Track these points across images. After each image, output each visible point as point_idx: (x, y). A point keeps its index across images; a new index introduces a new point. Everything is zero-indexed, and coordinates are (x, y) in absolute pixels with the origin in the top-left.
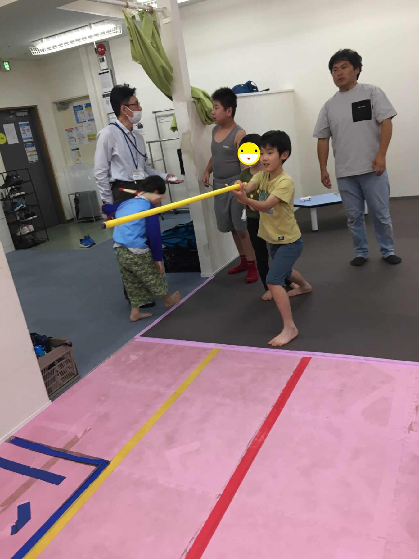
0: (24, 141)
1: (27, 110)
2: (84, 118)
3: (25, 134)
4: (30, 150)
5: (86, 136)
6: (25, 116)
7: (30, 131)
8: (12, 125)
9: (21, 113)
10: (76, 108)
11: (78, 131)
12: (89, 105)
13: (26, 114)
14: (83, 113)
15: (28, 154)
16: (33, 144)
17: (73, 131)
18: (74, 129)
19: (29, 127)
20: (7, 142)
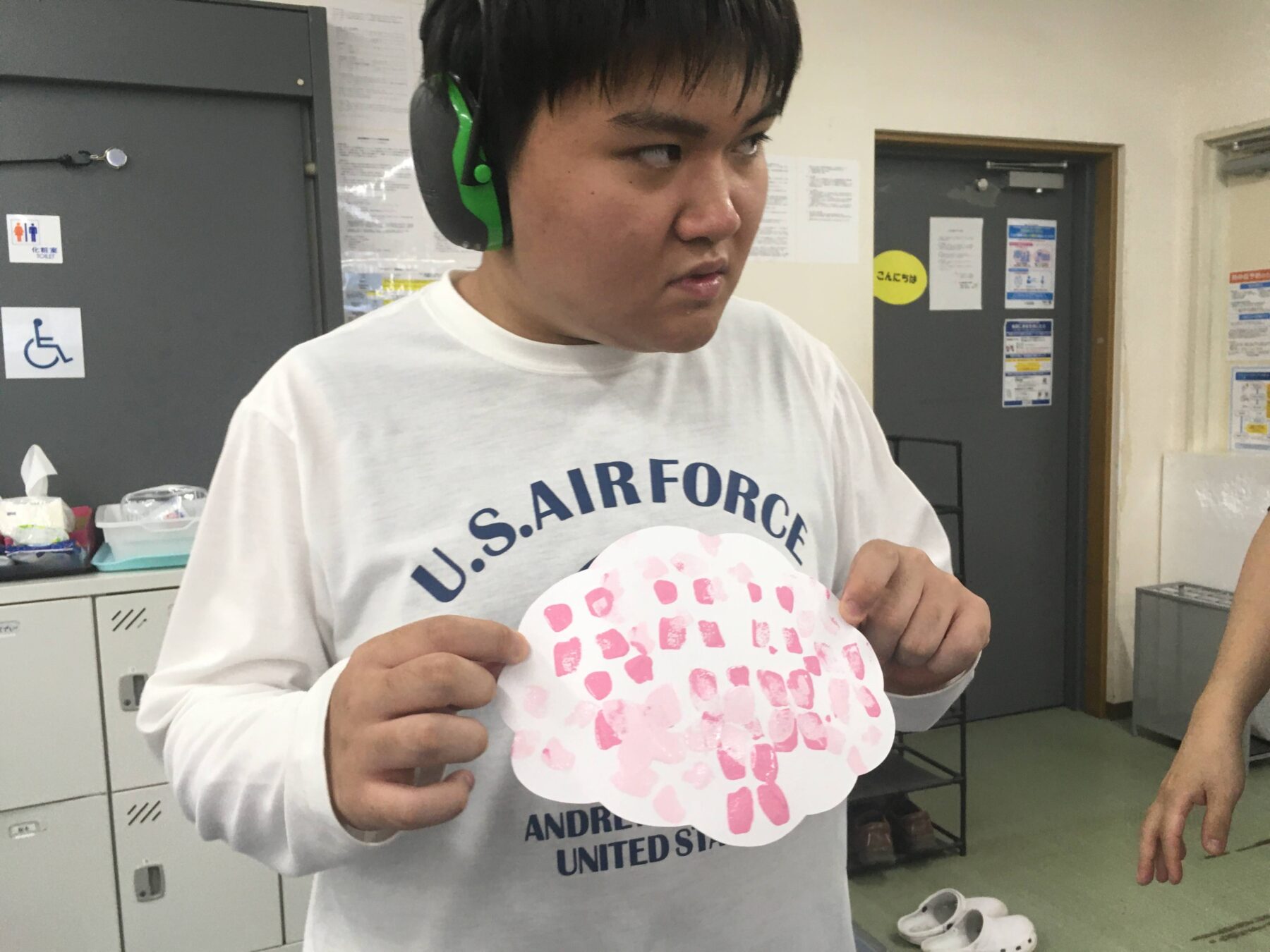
0: (1010, 304)
1: (1065, 165)
3: (1024, 277)
4: (1021, 351)
6: (1046, 191)
7: (1052, 263)
8: (973, 227)
9: (1033, 173)
13: (1056, 182)
15: (1009, 366)
16: (1048, 324)
19: (1050, 246)
20: (926, 296)
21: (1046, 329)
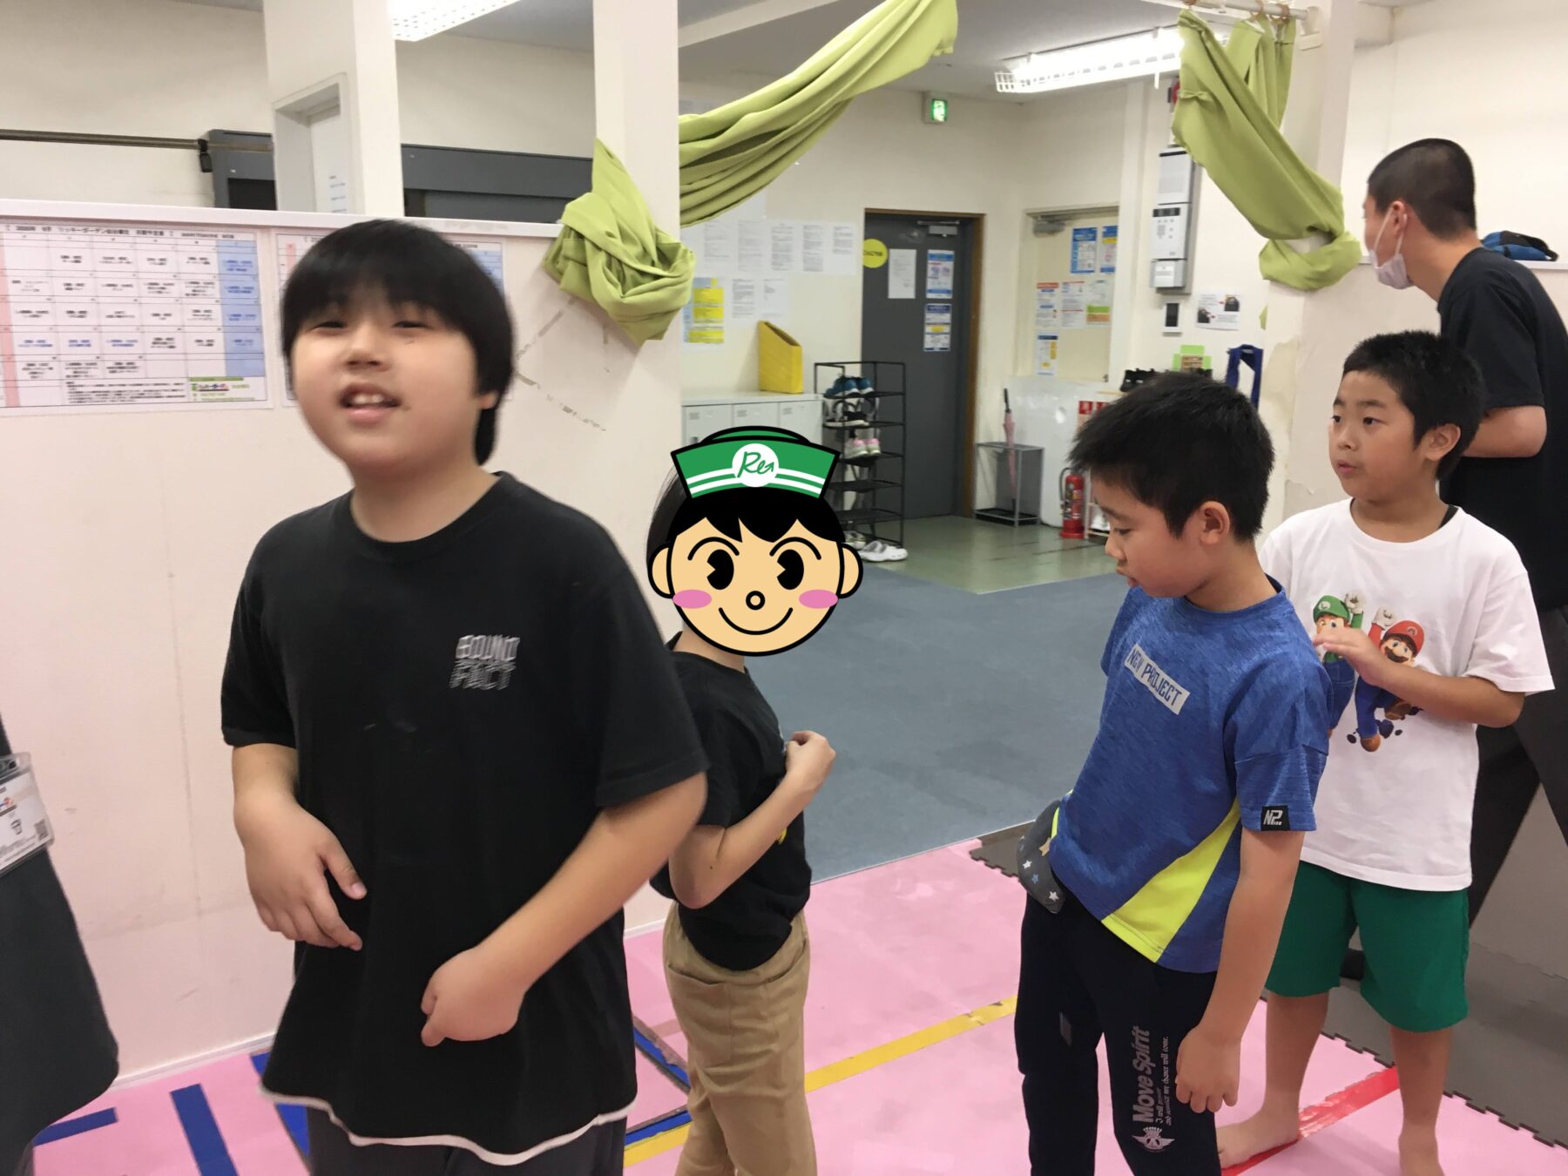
0: (930, 296)
1: (958, 223)
2: (1092, 262)
3: (936, 281)
4: (935, 321)
5: (1084, 307)
6: (948, 236)
7: (951, 274)
8: (910, 255)
9: (941, 227)
10: (1078, 234)
11: (1066, 292)
12: (1112, 232)
13: (953, 231)
14: (1094, 249)
15: (928, 329)
16: (949, 307)
17: (1057, 291)
18: (1061, 286)
19: (950, 265)
21: (946, 310)
